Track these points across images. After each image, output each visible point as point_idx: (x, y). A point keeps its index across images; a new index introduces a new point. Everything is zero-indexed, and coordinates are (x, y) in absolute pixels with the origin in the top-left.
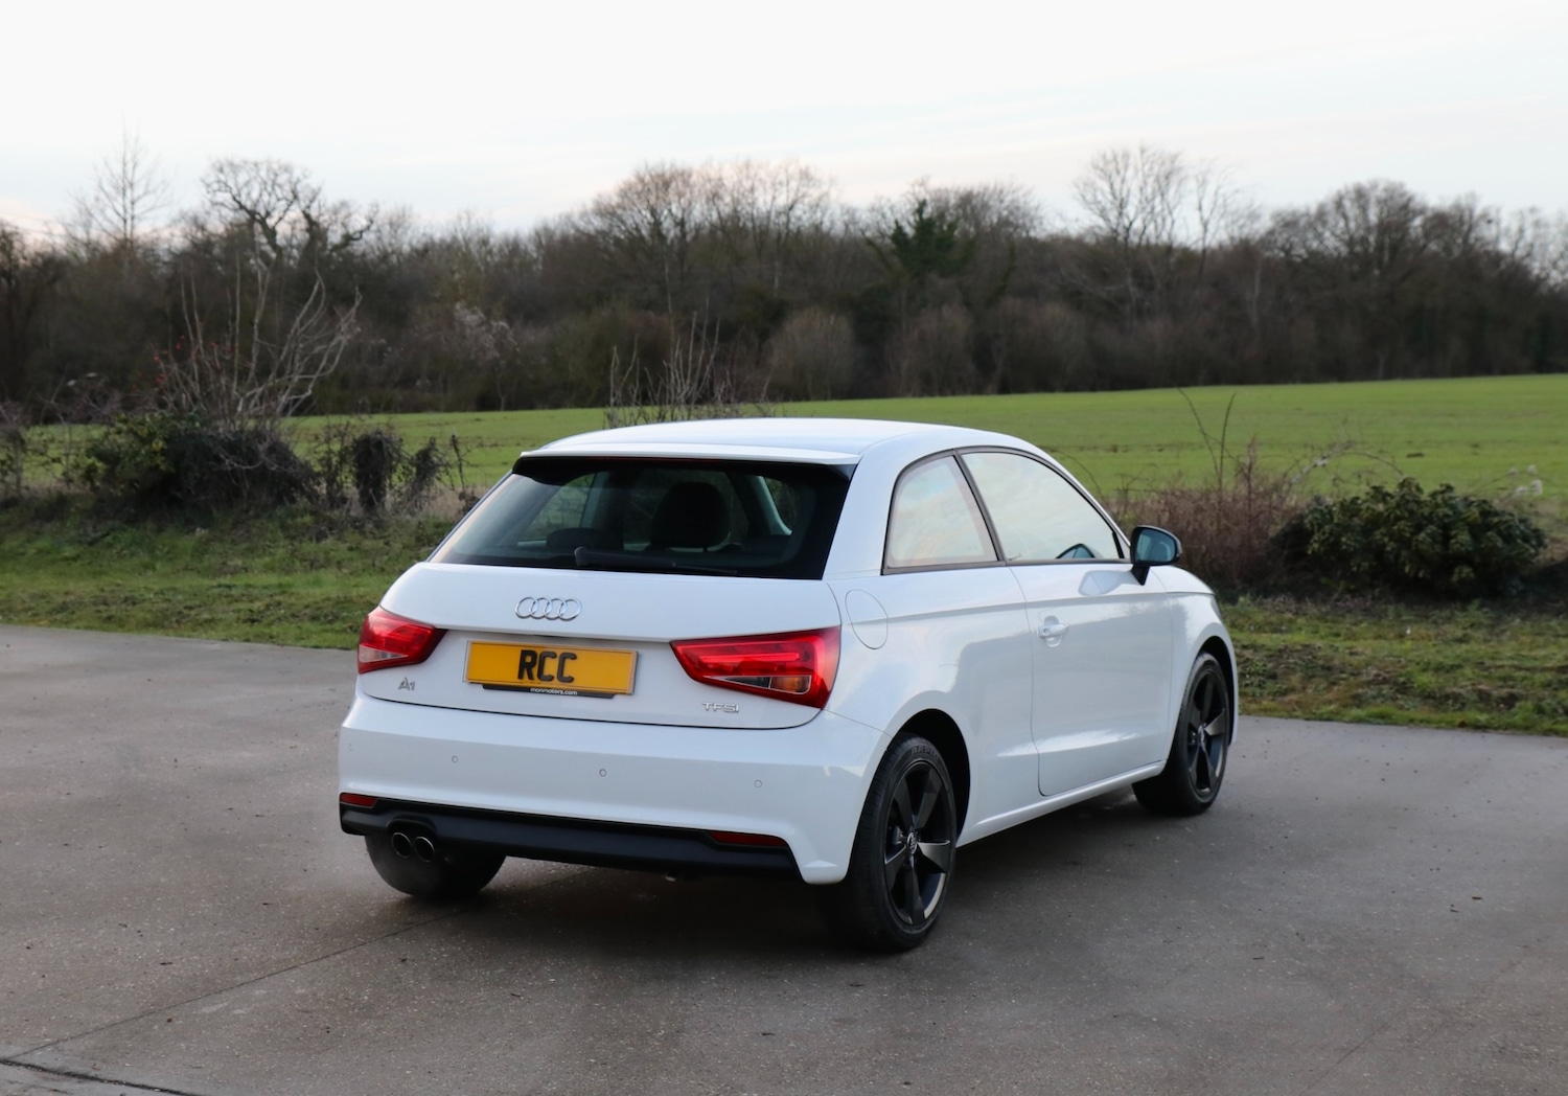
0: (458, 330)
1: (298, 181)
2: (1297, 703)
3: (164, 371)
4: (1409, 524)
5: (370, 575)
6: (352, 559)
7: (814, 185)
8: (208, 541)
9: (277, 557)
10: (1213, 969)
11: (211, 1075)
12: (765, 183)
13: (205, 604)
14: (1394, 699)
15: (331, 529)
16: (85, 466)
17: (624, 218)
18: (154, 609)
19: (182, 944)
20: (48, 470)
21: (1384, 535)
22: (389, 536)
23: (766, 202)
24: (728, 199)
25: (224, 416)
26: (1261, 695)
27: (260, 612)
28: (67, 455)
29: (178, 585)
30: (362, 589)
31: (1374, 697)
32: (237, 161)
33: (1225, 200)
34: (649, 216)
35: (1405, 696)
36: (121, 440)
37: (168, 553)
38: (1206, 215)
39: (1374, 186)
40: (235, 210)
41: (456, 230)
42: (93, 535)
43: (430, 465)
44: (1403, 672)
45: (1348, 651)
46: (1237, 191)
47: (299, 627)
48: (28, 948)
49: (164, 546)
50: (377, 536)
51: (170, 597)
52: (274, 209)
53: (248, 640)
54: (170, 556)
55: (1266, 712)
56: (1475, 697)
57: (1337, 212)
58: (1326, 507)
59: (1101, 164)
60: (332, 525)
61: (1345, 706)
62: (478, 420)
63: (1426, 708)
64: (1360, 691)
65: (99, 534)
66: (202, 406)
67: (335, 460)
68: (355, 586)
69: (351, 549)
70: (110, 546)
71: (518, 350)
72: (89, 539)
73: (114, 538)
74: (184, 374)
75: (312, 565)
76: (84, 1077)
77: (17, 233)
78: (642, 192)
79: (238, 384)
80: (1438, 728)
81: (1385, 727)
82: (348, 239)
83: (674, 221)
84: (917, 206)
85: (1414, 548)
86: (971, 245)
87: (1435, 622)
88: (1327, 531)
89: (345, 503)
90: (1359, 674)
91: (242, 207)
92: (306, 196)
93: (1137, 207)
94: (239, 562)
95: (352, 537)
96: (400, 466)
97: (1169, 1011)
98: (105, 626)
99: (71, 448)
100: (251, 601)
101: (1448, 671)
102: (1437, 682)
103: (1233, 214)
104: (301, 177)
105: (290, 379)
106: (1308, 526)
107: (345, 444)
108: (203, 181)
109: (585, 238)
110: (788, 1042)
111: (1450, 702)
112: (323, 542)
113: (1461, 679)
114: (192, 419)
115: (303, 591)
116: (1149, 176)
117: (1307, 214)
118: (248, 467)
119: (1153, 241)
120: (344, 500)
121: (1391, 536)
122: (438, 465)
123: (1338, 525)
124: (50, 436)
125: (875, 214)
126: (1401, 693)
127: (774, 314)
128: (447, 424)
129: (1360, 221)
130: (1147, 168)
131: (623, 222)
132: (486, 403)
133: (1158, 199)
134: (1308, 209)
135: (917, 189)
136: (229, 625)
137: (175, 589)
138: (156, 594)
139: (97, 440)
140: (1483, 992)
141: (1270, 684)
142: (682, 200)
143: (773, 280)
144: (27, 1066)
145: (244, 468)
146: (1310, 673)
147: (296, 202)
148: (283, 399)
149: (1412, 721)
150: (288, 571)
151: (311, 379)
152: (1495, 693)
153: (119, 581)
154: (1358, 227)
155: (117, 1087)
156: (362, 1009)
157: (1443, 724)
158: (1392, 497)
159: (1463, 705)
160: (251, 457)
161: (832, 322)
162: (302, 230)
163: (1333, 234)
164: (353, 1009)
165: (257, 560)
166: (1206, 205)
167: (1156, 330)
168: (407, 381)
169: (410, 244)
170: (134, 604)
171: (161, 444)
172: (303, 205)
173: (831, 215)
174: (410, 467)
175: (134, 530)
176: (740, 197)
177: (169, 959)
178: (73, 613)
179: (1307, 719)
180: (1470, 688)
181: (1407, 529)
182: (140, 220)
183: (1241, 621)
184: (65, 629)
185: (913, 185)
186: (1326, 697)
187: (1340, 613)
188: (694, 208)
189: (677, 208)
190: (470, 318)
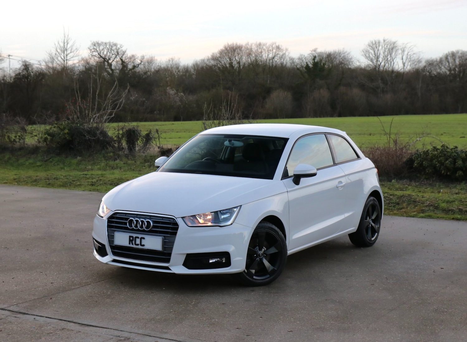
0: (168, 96)
1: (119, 49)
2: (405, 212)
3: (69, 109)
4: (444, 158)
5: (130, 171)
6: (124, 167)
7: (281, 51)
8: (81, 161)
9: (102, 166)
10: (358, 287)
11: (61, 313)
12: (265, 50)
13: (78, 180)
14: (434, 211)
15: (118, 157)
16: (44, 137)
17: (221, 61)
18: (63, 181)
19: (58, 278)
20: (33, 139)
21: (436, 162)
22: (136, 159)
23: (265, 56)
24: (254, 55)
25: (87, 123)
26: (394, 209)
27: (95, 182)
28: (39, 134)
29: (71, 174)
30: (126, 176)
31: (428, 210)
32: (100, 42)
33: (410, 56)
34: (229, 60)
35: (437, 210)
36: (55, 129)
37: (69, 164)
38: (404, 61)
39: (458, 52)
40: (99, 58)
41: (168, 64)
42: (46, 159)
43: (150, 138)
44: (437, 203)
45: (421, 196)
46: (414, 54)
47: (106, 187)
48: (13, 278)
49: (67, 162)
50: (133, 159)
51: (68, 178)
52: (111, 57)
53: (90, 191)
54: (69, 165)
55: (395, 214)
56: (458, 210)
57: (446, 61)
58: (420, 153)
59: (371, 45)
60: (119, 156)
61: (419, 213)
62: (173, 124)
63: (443, 214)
64: (424, 208)
65: (48, 158)
66: (80, 119)
67: (120, 136)
68: (125, 175)
69: (124, 163)
70: (51, 162)
71: (187, 102)
72: (45, 160)
73: (53, 160)
74: (75, 109)
75: (112, 168)
76: (24, 314)
77: (30, 65)
78: (226, 53)
79: (91, 113)
80: (446, 220)
81: (429, 219)
82: (134, 67)
83: (237, 62)
84: (313, 58)
85: (445, 165)
86: (330, 70)
87: (450, 188)
88: (419, 160)
89: (123, 149)
90: (424, 203)
91: (101, 57)
92: (121, 54)
93: (382, 59)
94: (90, 167)
95: (125, 160)
96: (140, 138)
97: (342, 299)
98: (48, 186)
99: (40, 132)
100: (93, 179)
101: (450, 203)
102: (447, 206)
103: (413, 61)
104: (120, 48)
105: (107, 112)
106: (414, 158)
107: (124, 131)
108: (89, 48)
109: (208, 67)
110: (229, 306)
111: (450, 212)
112: (116, 161)
113: (454, 205)
114: (77, 123)
115: (108, 176)
116: (386, 49)
117: (437, 61)
118: (94, 138)
119: (387, 69)
120: (123, 148)
121: (438, 162)
122: (152, 138)
123: (422, 158)
124: (34, 128)
125: (300, 60)
126: (436, 209)
127: (268, 91)
128: (163, 125)
129: (453, 63)
130: (386, 46)
131: (221, 63)
132: (177, 119)
133: (389, 56)
134: (437, 59)
135: (313, 52)
136: (85, 186)
137: (70, 175)
138: (64, 177)
139: (48, 130)
140: (436, 294)
141: (397, 206)
142: (239, 55)
143: (267, 81)
144: (8, 310)
145: (92, 138)
146: (409, 203)
147: (118, 55)
148: (105, 118)
149: (438, 217)
150: (105, 170)
151: (114, 111)
152: (464, 209)
153: (53, 173)
154: (453, 65)
155: (34, 316)
156: (108, 296)
157: (447, 219)
158: (439, 149)
159: (454, 213)
160: (94, 135)
161: (286, 94)
162: (120, 64)
163: (445, 67)
164: (105, 296)
165: (95, 167)
166: (404, 58)
167: (388, 97)
168: (152, 112)
169: (154, 68)
170: (57, 180)
171: (67, 131)
172: (120, 56)
173: (286, 60)
174: (143, 139)
175: (59, 157)
176: (257, 54)
177: (54, 282)
178: (38, 182)
179: (407, 217)
180: (456, 208)
181: (443, 159)
182: (69, 61)
183: (391, 187)
184: (35, 187)
185: (312, 51)
186: (413, 210)
187: (422, 185)
188: (243, 58)
189: (238, 58)
190: (172, 92)
